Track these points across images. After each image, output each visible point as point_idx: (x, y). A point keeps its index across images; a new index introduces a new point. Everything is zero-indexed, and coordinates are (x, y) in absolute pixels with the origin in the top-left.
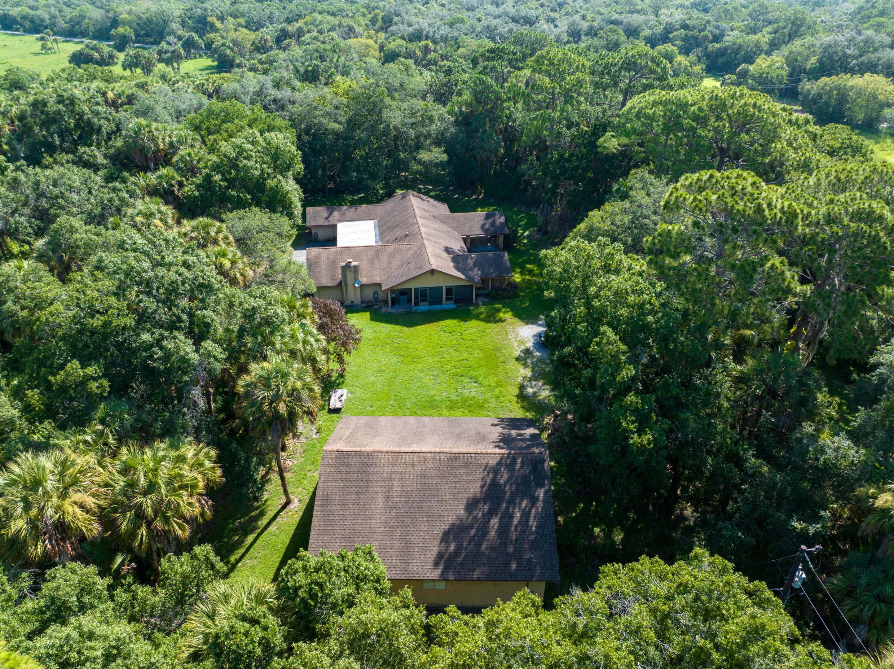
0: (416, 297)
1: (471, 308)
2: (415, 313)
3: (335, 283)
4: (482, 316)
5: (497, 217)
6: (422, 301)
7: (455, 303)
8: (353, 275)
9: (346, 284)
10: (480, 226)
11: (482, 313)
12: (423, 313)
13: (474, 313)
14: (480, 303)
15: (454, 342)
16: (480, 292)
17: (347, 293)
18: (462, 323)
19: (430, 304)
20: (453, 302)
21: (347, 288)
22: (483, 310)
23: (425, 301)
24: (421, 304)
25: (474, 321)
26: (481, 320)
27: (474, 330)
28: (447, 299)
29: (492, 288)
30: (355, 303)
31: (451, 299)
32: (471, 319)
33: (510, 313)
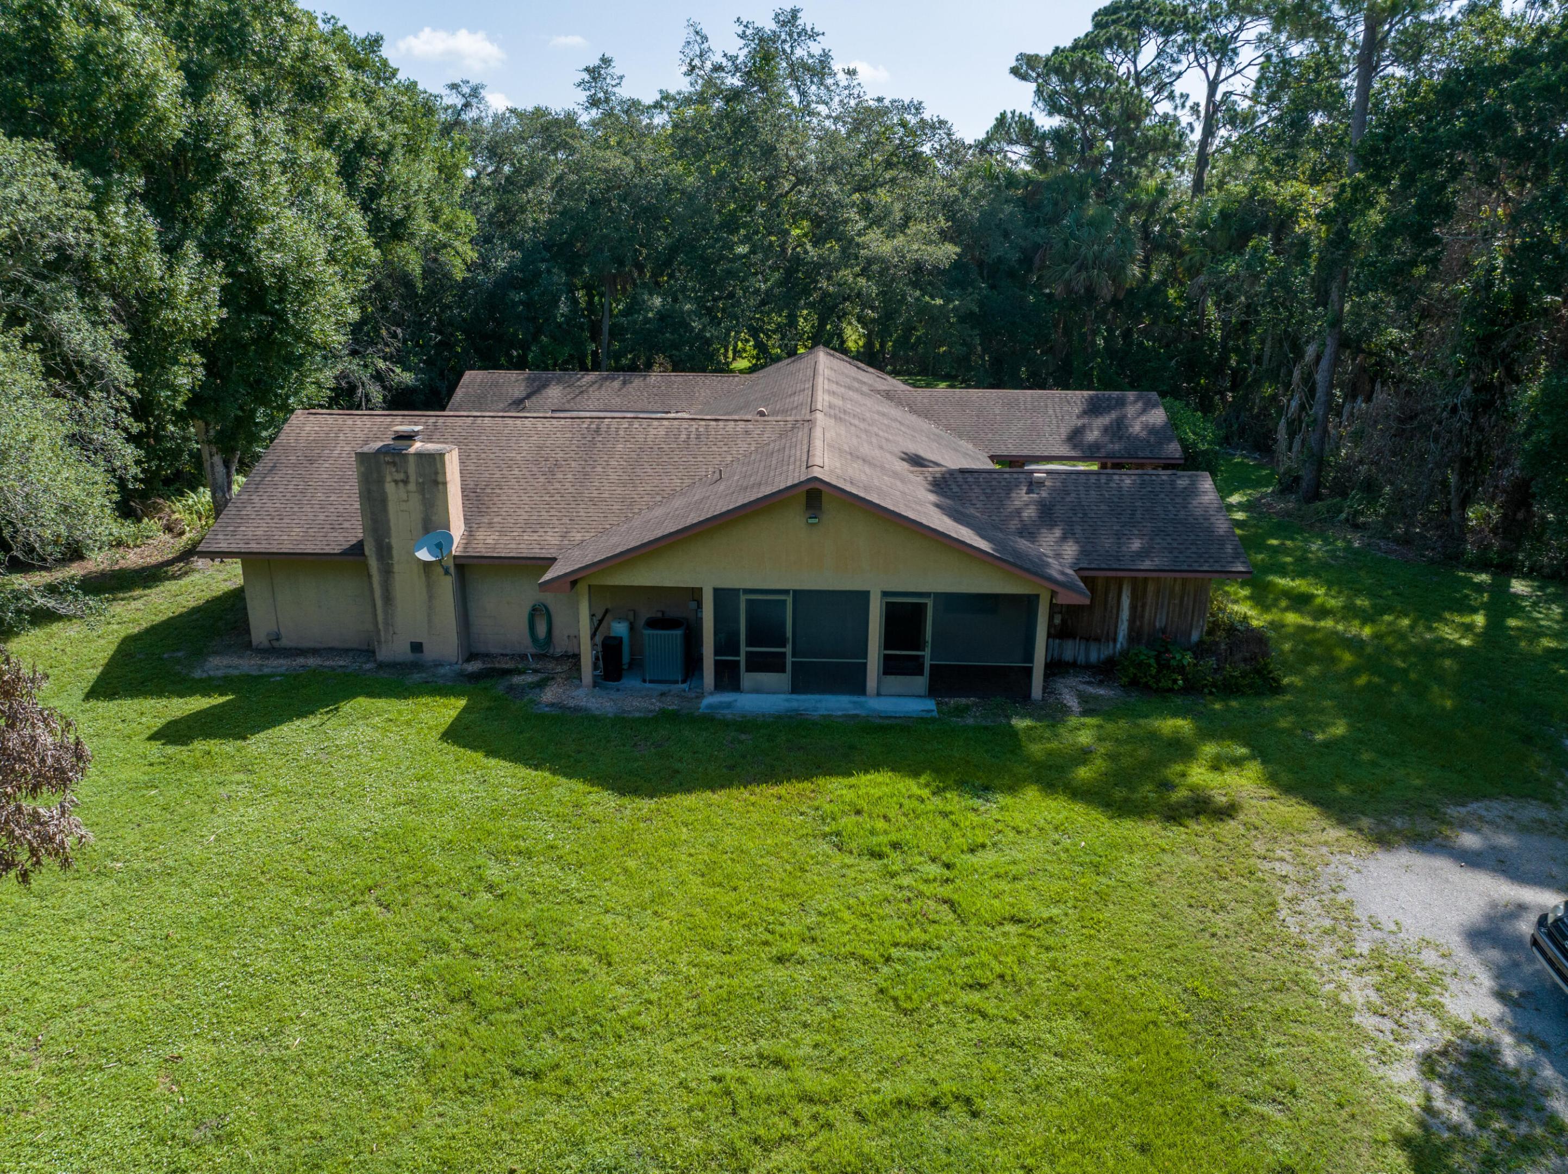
0: (726, 644)
1: (1020, 723)
2: (709, 720)
3: (338, 542)
4: (1083, 773)
5: (1131, 411)
6: (758, 664)
7: (933, 691)
8: (415, 504)
9: (384, 552)
10: (1064, 431)
11: (1084, 755)
12: (747, 724)
13: (1036, 749)
14: (1072, 702)
15: (890, 929)
16: (1071, 650)
17: (388, 598)
18: (955, 801)
19: (796, 689)
20: (920, 683)
21: (387, 572)
22: (1085, 738)
23: (772, 664)
24: (748, 679)
25: (1032, 793)
26: (1079, 793)
27: (1035, 849)
28: (891, 667)
29: (1135, 636)
30: (431, 653)
31: (910, 667)
32: (1012, 789)
33: (1254, 769)
